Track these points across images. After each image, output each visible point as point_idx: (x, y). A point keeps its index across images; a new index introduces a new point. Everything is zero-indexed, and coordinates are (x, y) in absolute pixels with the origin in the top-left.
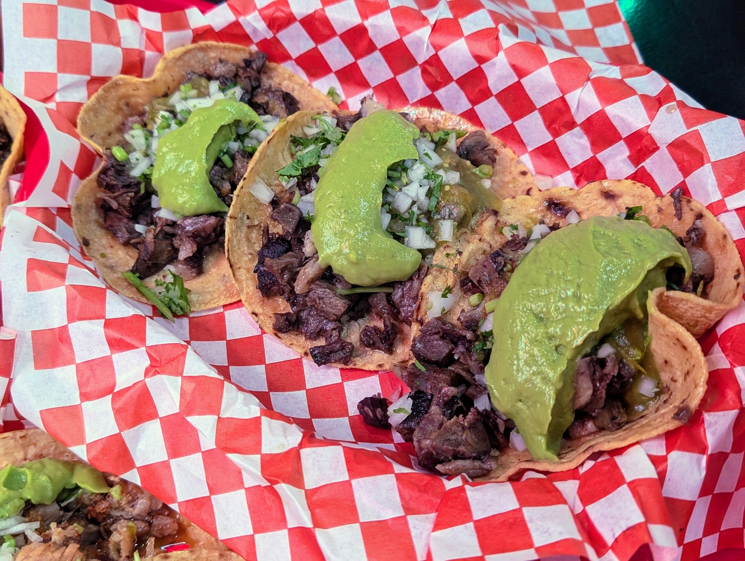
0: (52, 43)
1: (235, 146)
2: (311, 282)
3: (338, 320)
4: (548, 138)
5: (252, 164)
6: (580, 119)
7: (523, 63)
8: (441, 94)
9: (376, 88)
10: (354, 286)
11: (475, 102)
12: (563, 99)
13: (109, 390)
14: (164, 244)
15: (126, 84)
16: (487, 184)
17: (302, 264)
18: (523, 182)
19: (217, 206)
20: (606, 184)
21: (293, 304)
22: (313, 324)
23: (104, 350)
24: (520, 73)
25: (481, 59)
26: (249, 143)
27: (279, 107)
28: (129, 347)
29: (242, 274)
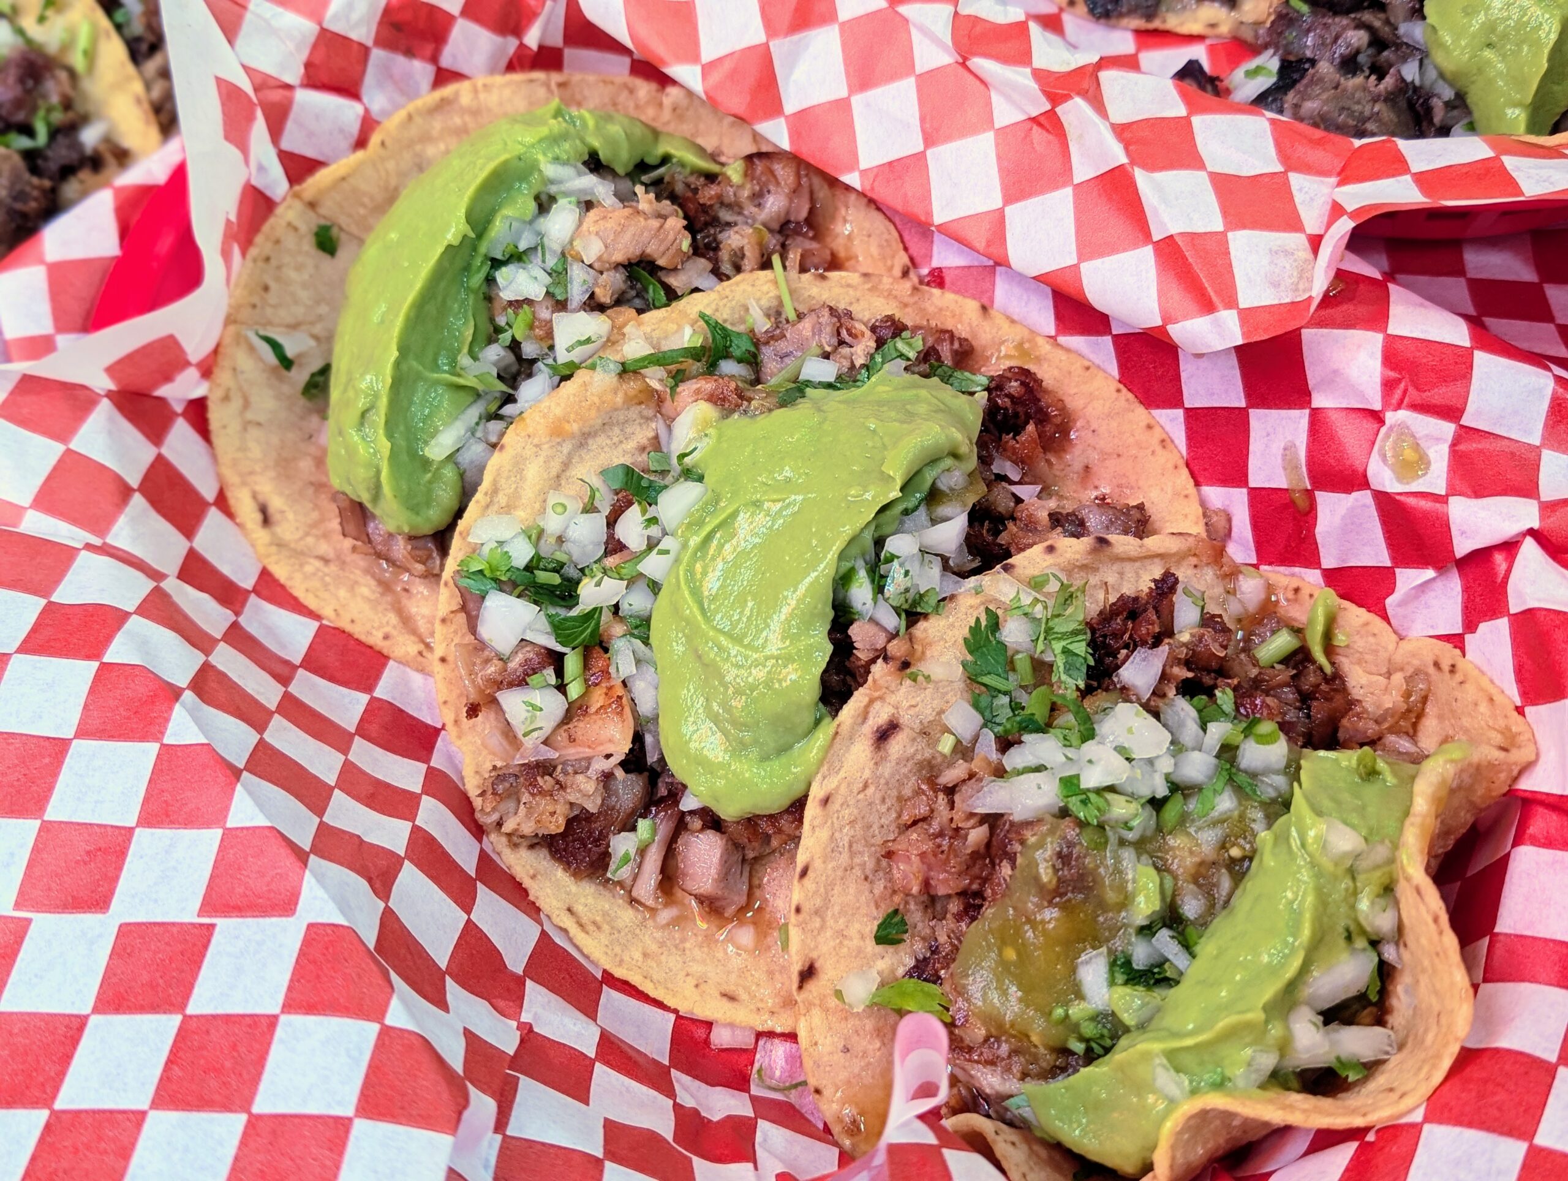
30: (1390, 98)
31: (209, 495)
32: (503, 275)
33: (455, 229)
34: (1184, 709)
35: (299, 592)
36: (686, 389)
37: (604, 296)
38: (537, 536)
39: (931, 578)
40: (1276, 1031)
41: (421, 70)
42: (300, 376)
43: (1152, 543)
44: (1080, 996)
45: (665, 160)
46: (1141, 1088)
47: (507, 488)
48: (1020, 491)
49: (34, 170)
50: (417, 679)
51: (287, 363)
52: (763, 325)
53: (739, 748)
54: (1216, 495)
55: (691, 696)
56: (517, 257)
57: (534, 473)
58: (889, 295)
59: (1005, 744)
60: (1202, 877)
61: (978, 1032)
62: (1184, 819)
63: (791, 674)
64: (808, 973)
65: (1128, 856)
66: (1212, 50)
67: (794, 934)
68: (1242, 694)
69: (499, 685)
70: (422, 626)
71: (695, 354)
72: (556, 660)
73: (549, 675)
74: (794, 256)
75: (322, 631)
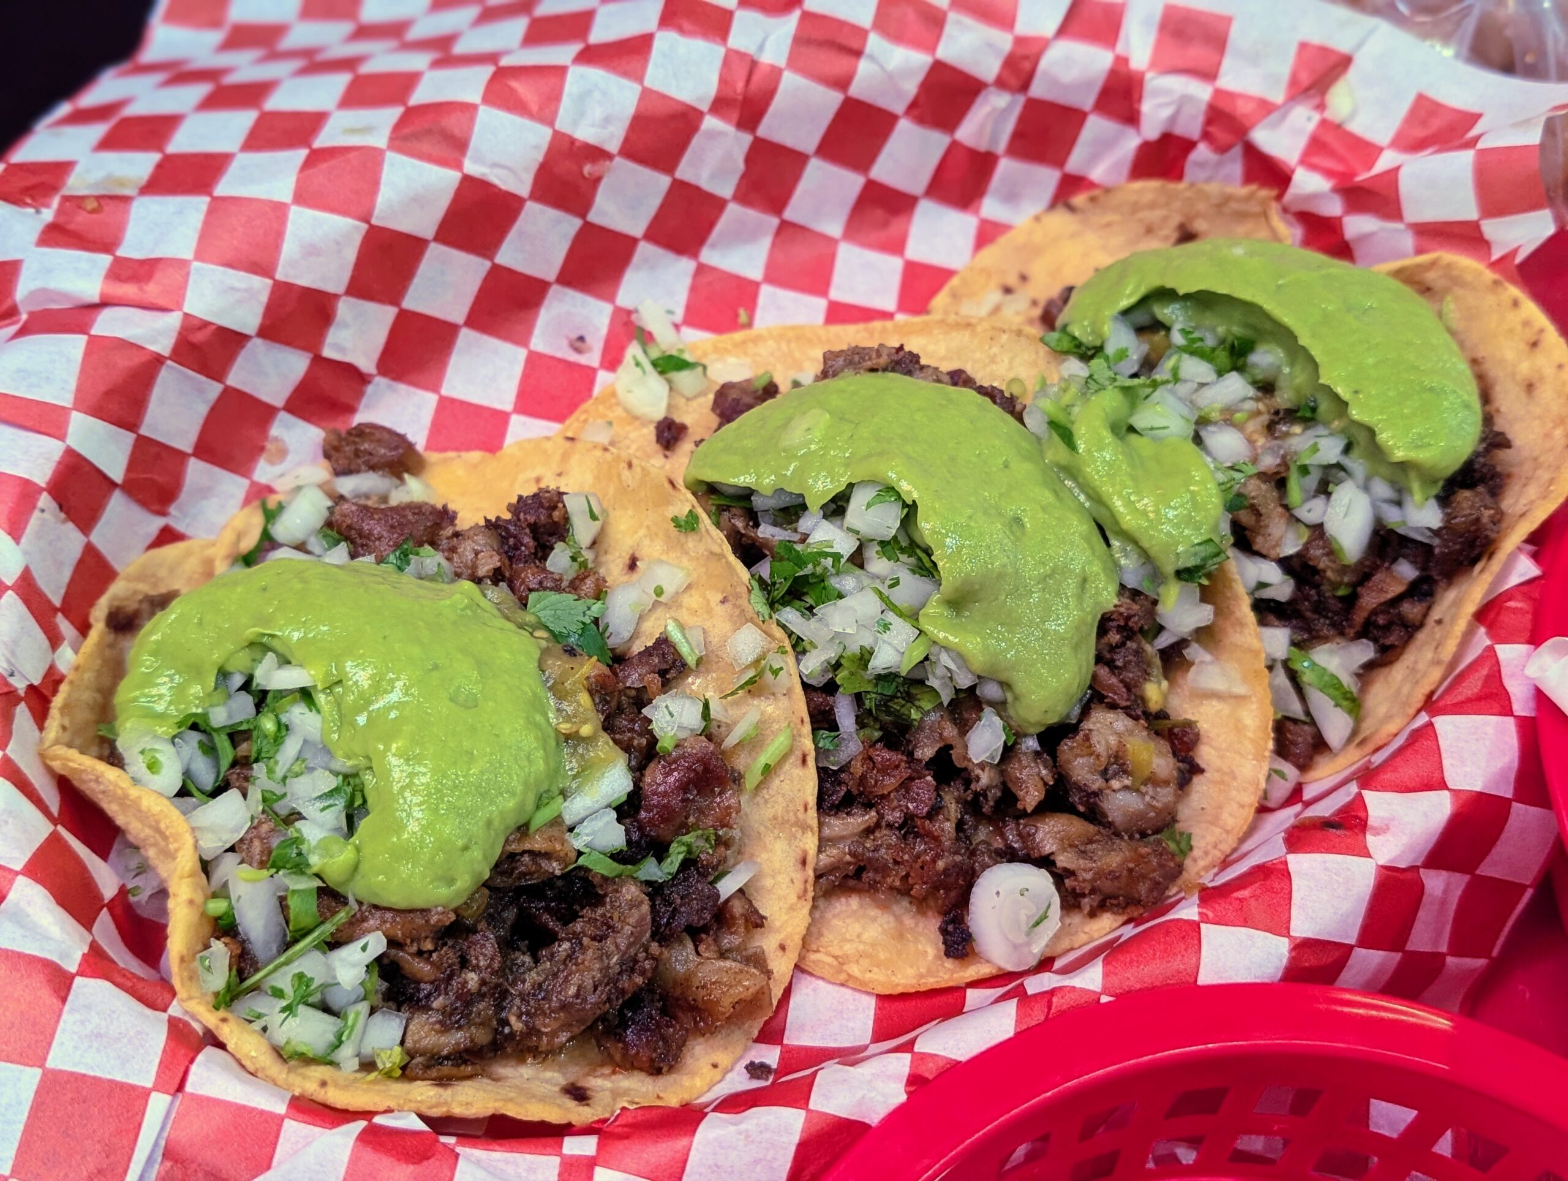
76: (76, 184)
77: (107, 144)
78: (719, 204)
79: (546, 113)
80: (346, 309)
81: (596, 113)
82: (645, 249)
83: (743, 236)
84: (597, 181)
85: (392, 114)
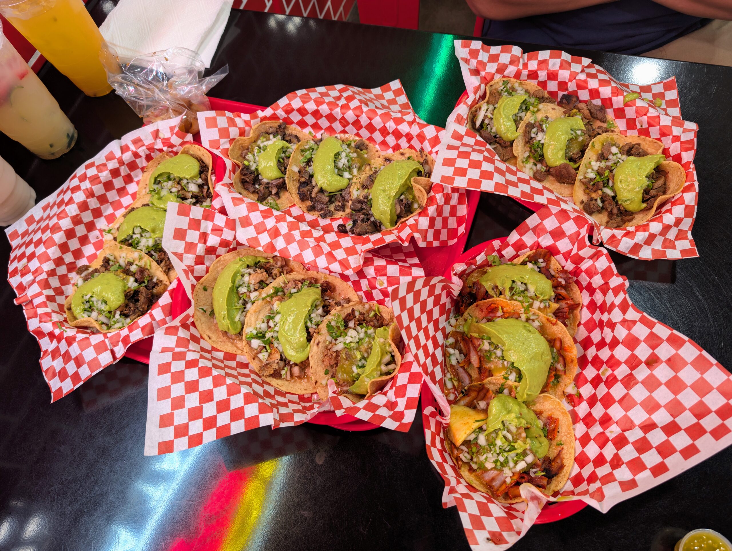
0: (217, 129)
1: (283, 155)
2: (317, 193)
3: (326, 204)
4: (383, 139)
5: (290, 160)
6: (391, 131)
7: (371, 115)
8: (347, 129)
9: (325, 129)
10: (330, 193)
11: (358, 130)
12: (384, 126)
13: (265, 230)
14: (266, 190)
15: (241, 140)
16: (366, 156)
17: (313, 188)
18: (377, 154)
19: (281, 175)
20: (401, 151)
21: (312, 202)
22: (319, 207)
23: (262, 219)
24: (371, 119)
25: (358, 116)
26: (287, 154)
27: (295, 140)
28: (269, 217)
29: (294, 195)
30: (370, 225)
31: (199, 337)
32: (239, 289)
33: (230, 285)
34: (359, 328)
35: (219, 348)
36: (274, 299)
37: (257, 288)
38: (256, 329)
39: (319, 319)
40: (379, 368)
41: (214, 257)
42: (208, 313)
43: (351, 304)
44: (353, 372)
45: (259, 262)
46: (364, 382)
47: (249, 322)
48: (330, 301)
49: (148, 289)
50: (242, 357)
51: (205, 311)
52: (283, 285)
53: (297, 352)
54: (359, 293)
55: (288, 347)
56: (240, 286)
57: (253, 319)
58: (302, 274)
59: (336, 340)
60: (366, 351)
61: (341, 382)
62: (362, 343)
63: (302, 339)
64: (316, 382)
65: (355, 351)
66: (343, 220)
67: (313, 377)
68: (366, 323)
69: (257, 354)
70: (241, 348)
71: (273, 293)
72: (265, 347)
73: (265, 350)
74: (285, 272)
75: (225, 354)
76: (20, 268)
77: (19, 261)
78: (99, 208)
79: (67, 216)
80: (64, 256)
81: (73, 211)
82: (95, 220)
83: (106, 209)
84: (81, 218)
85: (49, 230)
